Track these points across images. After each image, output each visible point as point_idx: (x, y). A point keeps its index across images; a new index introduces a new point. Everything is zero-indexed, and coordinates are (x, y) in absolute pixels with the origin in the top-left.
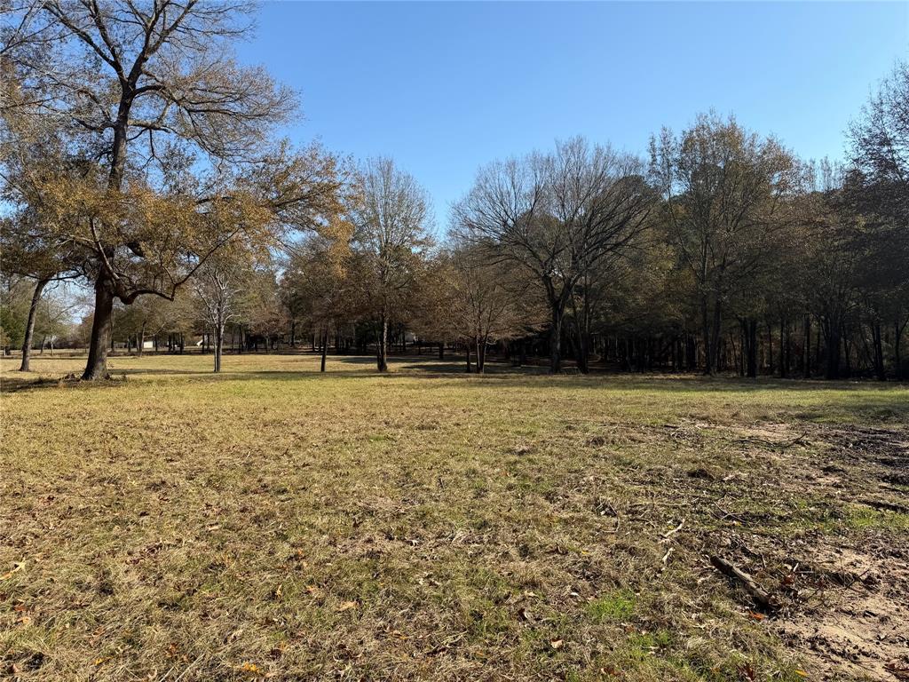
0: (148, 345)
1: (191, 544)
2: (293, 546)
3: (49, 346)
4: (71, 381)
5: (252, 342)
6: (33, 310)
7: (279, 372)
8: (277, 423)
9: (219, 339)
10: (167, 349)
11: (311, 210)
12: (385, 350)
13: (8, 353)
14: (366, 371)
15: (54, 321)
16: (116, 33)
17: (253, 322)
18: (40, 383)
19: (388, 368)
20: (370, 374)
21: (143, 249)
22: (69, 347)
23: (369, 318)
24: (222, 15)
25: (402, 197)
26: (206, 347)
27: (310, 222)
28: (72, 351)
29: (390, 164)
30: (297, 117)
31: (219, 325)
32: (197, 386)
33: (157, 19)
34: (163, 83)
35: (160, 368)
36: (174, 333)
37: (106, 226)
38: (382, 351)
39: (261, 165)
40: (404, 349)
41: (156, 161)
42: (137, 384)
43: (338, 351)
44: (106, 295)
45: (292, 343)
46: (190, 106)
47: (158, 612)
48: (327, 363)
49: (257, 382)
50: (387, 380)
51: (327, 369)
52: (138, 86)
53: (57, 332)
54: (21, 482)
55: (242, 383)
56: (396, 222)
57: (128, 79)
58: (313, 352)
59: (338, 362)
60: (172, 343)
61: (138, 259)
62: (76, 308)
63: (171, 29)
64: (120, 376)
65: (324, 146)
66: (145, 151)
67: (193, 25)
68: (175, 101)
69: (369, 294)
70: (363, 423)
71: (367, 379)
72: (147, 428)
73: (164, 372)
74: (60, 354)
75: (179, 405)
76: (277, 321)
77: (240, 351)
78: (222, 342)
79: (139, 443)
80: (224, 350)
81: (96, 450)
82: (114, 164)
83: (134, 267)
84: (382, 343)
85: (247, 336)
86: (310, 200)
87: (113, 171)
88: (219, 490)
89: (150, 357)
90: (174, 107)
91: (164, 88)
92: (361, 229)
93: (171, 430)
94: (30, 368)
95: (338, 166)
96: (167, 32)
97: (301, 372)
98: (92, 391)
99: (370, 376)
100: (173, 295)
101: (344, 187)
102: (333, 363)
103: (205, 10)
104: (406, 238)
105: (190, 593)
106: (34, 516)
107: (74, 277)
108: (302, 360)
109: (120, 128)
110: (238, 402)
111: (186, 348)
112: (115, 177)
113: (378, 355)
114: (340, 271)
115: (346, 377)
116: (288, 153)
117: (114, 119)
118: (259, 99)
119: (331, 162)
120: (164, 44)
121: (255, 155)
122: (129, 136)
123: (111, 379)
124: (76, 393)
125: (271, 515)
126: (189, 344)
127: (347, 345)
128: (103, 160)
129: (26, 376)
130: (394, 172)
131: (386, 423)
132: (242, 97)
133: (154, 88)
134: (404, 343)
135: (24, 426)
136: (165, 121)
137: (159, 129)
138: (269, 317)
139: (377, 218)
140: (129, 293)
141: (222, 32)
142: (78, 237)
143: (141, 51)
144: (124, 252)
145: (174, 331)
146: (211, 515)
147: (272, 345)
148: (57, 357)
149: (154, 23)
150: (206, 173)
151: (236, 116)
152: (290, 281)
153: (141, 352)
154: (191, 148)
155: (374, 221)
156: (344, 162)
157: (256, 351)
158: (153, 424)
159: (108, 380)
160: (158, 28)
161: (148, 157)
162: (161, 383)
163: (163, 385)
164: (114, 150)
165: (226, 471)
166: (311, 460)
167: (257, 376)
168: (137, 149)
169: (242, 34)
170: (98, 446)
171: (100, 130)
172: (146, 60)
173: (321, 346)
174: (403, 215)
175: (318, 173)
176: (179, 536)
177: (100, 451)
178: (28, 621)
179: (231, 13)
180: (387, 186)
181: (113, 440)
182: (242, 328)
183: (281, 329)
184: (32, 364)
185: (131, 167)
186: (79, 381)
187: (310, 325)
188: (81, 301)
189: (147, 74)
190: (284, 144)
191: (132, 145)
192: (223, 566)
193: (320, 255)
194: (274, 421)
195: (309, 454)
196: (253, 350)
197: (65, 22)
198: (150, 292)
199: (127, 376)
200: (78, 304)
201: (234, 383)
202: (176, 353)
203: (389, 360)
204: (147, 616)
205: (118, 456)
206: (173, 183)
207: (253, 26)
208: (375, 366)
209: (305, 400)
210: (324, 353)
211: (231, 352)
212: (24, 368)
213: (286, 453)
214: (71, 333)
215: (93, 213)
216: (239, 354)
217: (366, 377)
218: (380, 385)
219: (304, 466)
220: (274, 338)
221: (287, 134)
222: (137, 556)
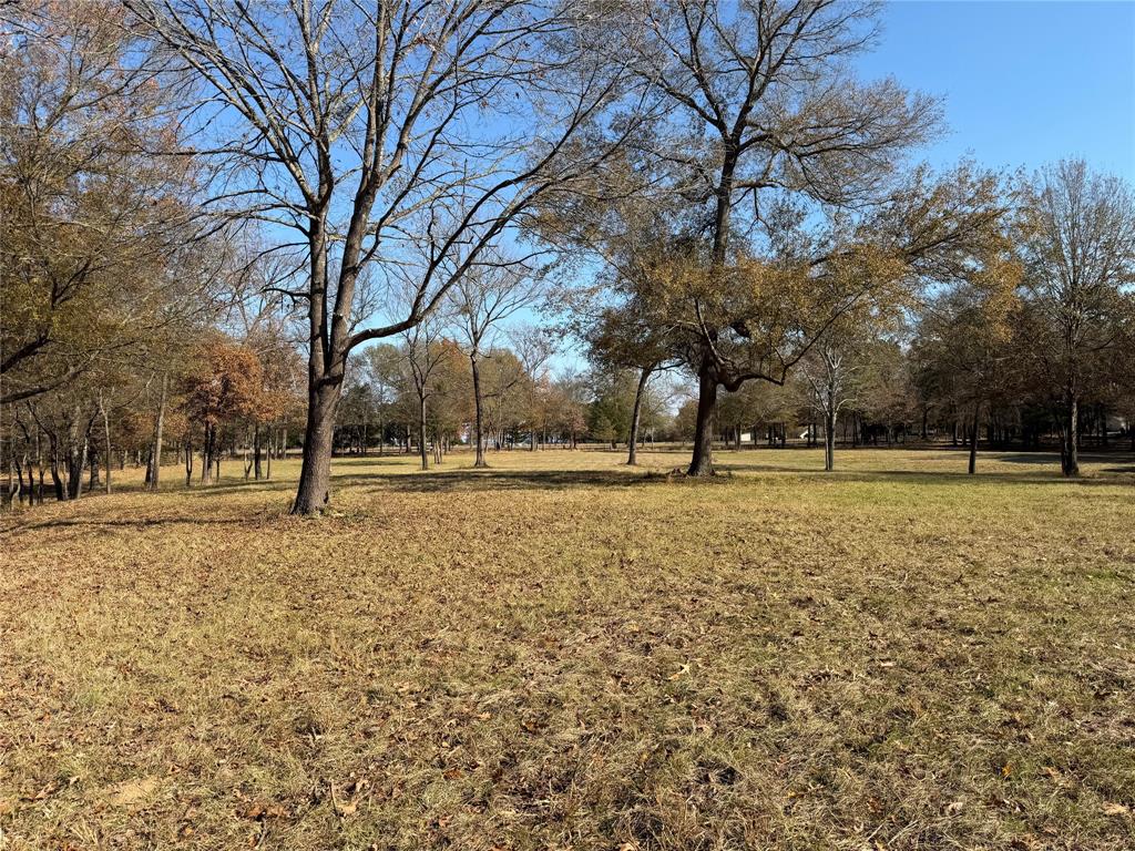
0: (746, 438)
1: (863, 679)
2: (1004, 706)
3: (649, 440)
4: (678, 477)
5: (870, 433)
6: (638, 402)
7: (910, 473)
8: (933, 540)
9: (830, 430)
10: (767, 442)
11: (958, 253)
12: (1074, 443)
13: (615, 447)
14: (1044, 474)
15: (653, 413)
16: (719, 87)
17: (872, 408)
18: (650, 478)
19: (1080, 470)
20: (1049, 478)
21: (750, 327)
22: (667, 440)
23: (1046, 396)
24: (837, 29)
25: (1101, 210)
26: (812, 440)
27: (956, 269)
28: (670, 444)
29: (1080, 167)
30: (940, 132)
31: (831, 413)
32: (812, 486)
33: (762, 58)
34: (769, 130)
35: (762, 464)
36: (774, 424)
37: (711, 306)
38: (1070, 445)
39: (889, 204)
40: (1105, 443)
41: (760, 224)
42: (745, 482)
43: (993, 445)
44: (710, 382)
45: (924, 435)
46: (801, 150)
47: (845, 754)
48: (978, 462)
49: (887, 485)
50: (1087, 488)
51: (978, 470)
52: (743, 141)
53: (657, 424)
54: (662, 579)
55: (867, 486)
56: (1091, 251)
57: (732, 135)
58: (954, 446)
59: (994, 461)
60: (773, 435)
61: (739, 340)
62: (673, 398)
63: (778, 66)
64: (725, 473)
65: (979, 163)
66: (748, 215)
67: (803, 53)
68: (783, 148)
69: (1046, 362)
70: (1068, 551)
71: (1050, 486)
72: (772, 532)
73: (770, 469)
74: (660, 448)
75: (800, 508)
76: (903, 405)
77: (855, 445)
78: (834, 433)
79: (767, 549)
80: (836, 443)
81: (724, 553)
82: (717, 236)
83: (737, 349)
84: (1070, 433)
85: (864, 426)
86: (955, 240)
87: (717, 244)
88: (881, 618)
89: (748, 452)
90: (781, 155)
91: (771, 136)
92: (1032, 268)
93: (801, 538)
94: (637, 462)
95: (1002, 186)
96: (774, 69)
97: (941, 474)
98: (700, 488)
99: (1055, 482)
100: (783, 379)
101: (1012, 213)
102: (986, 462)
103: (817, 30)
104: (1110, 272)
105: (879, 739)
106: (683, 617)
107: (678, 366)
108: (940, 458)
109: (723, 193)
110: (870, 509)
111: (789, 441)
112: (719, 250)
113: (1063, 451)
114: (1003, 333)
115: (1015, 482)
116: (926, 182)
117: (717, 185)
118: (886, 122)
119: (990, 182)
120: (771, 85)
121: (881, 193)
122: (732, 202)
123: (717, 476)
124: (686, 489)
125: (961, 661)
126: (791, 436)
127: (1006, 437)
128: (706, 234)
129: (634, 470)
130: (1088, 178)
131: (1107, 553)
132: (864, 123)
133: (761, 138)
134: (1105, 434)
135: (650, 521)
136: (772, 175)
137: (765, 185)
138: (891, 400)
139: (1058, 249)
140: (735, 379)
141: (837, 51)
142: (684, 322)
143: (745, 100)
144: (726, 334)
145: (776, 420)
146: (879, 647)
147: (896, 436)
148: (657, 450)
149: (759, 63)
150: (820, 227)
151: (859, 149)
152: (920, 352)
153: (739, 446)
154: (800, 200)
155: (1055, 254)
156: (1010, 178)
157: (875, 445)
158: (778, 528)
159: (715, 477)
160: (764, 68)
161: (752, 221)
162: (770, 482)
163: (772, 484)
164: (717, 220)
165: (881, 595)
166: (999, 594)
167: (884, 477)
168: (741, 215)
169: (862, 45)
170: (726, 549)
171: (705, 200)
172: (750, 108)
173: (966, 438)
174: (1104, 238)
175: (970, 202)
176: (847, 667)
177: (730, 555)
178: (708, 729)
179: (849, 23)
180: (1075, 200)
181: (740, 544)
182: (857, 416)
183: (908, 416)
184: (638, 458)
185: (734, 236)
186: (685, 476)
187: (951, 408)
188: (678, 390)
189: (752, 125)
190: (921, 170)
191: (736, 210)
192: (913, 715)
193: (972, 312)
194: (929, 536)
195: (995, 587)
196: (870, 443)
197: (670, 92)
198: (756, 377)
199: (733, 472)
200: (675, 394)
201: (857, 484)
202: (777, 447)
203: (1081, 459)
204: (834, 756)
205: (749, 562)
206: (781, 247)
207: (878, 30)
208: (1057, 467)
209: (963, 511)
210: (973, 446)
211: (843, 446)
212: (631, 461)
213: (959, 581)
214: (669, 425)
215: (699, 294)
216: (854, 448)
217: (1046, 483)
218: (1075, 495)
219: (990, 601)
220: (899, 428)
221: (925, 157)
222: (802, 682)
